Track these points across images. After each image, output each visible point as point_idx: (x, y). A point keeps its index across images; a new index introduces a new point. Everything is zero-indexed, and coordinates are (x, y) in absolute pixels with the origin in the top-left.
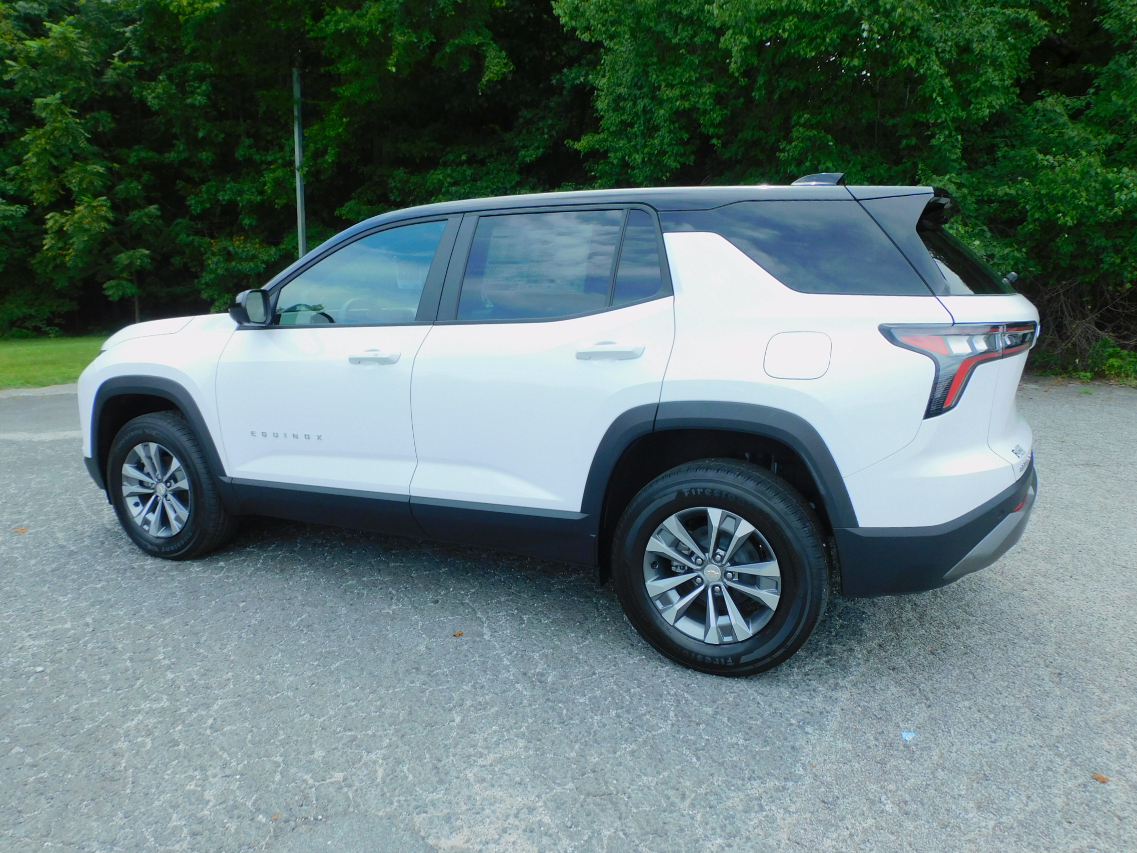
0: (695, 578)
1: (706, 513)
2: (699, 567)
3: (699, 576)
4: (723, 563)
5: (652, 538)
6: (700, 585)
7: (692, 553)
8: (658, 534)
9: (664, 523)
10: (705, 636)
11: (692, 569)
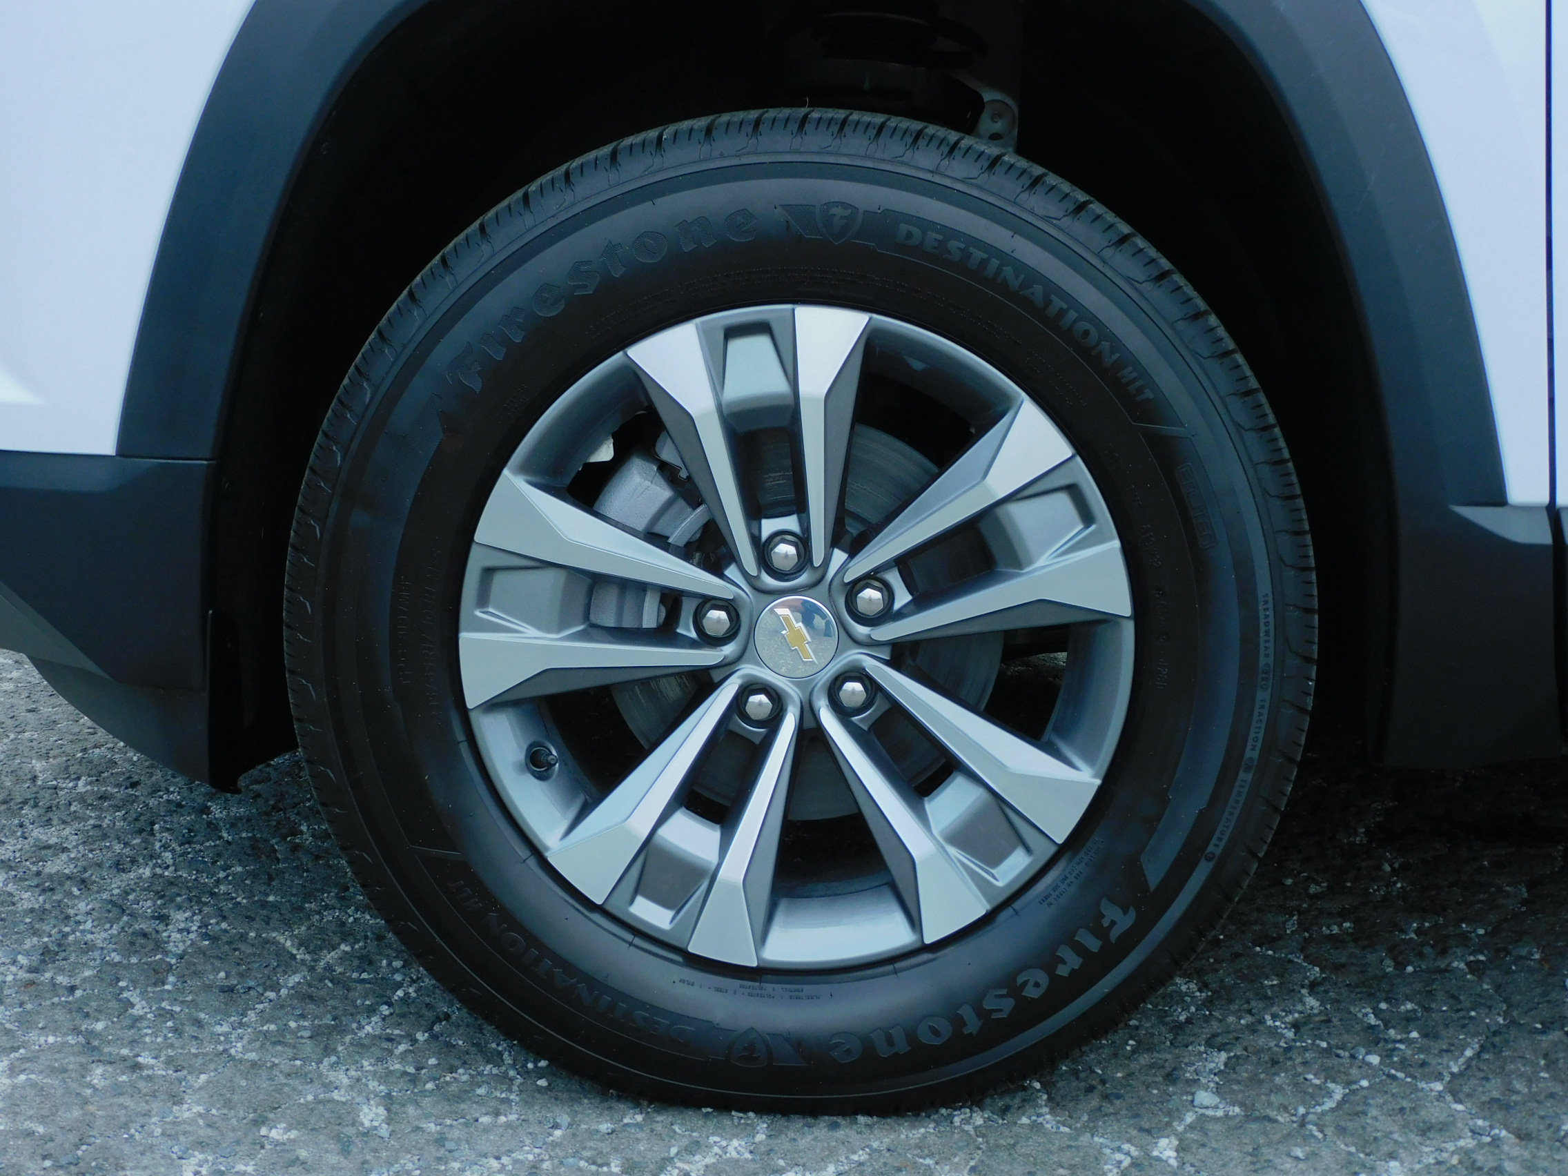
0: (738, 705)
1: (635, 380)
2: (729, 650)
3: (750, 688)
4: (817, 560)
5: (467, 638)
6: (773, 723)
7: (672, 599)
8: (483, 601)
9: (480, 536)
10: (914, 921)
11: (706, 670)
